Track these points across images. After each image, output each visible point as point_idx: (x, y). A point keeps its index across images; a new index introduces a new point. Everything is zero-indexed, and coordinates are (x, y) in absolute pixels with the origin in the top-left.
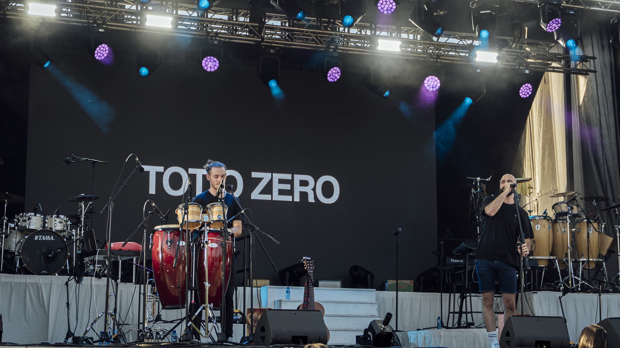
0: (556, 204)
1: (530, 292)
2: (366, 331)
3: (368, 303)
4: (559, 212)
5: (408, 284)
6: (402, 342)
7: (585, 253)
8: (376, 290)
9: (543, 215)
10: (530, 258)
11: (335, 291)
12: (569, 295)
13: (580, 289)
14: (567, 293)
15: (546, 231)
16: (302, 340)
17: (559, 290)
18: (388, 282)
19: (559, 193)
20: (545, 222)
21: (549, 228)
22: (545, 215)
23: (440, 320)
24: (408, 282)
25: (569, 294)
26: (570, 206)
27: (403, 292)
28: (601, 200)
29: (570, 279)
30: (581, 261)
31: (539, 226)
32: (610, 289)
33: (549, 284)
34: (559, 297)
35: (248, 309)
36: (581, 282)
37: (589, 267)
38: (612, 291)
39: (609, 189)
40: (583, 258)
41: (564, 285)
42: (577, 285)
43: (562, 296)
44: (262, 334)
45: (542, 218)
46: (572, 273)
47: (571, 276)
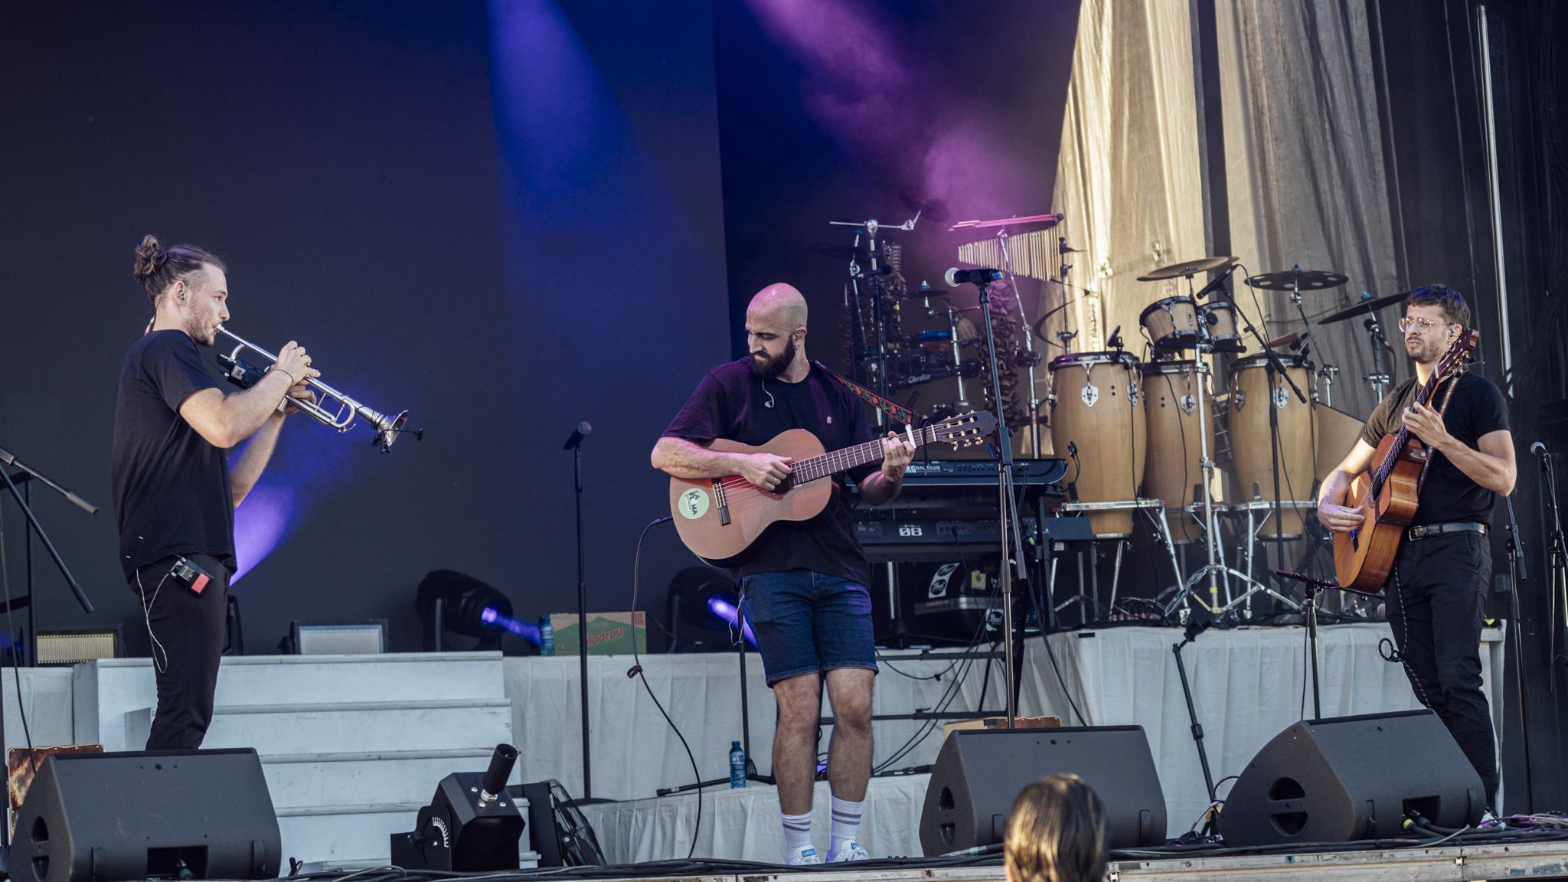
0: (1155, 307)
1: (1069, 634)
2: (425, 815)
3: (474, 706)
4: (1166, 336)
5: (624, 625)
6: (606, 842)
7: (1265, 480)
8: (505, 655)
9: (1109, 349)
10: (1068, 509)
11: (353, 665)
12: (1210, 638)
13: (1248, 614)
14: (1201, 630)
15: (1120, 411)
16: (185, 862)
17: (1173, 621)
18: (551, 622)
19: (1178, 262)
20: (1115, 376)
21: (1131, 395)
22: (1114, 349)
23: (738, 753)
24: (624, 617)
25: (1210, 633)
26: (1205, 311)
27: (606, 657)
28: (1320, 284)
29: (1213, 579)
30: (1251, 510)
31: (1095, 390)
32: (1360, 608)
33: (1139, 599)
34: (1175, 646)
35: (11, 753)
36: (1252, 588)
37: (1279, 532)
38: (1365, 615)
39: (1349, 239)
40: (1259, 500)
41: (1192, 602)
42: (1238, 600)
43: (1184, 643)
44: (39, 848)
45: (1104, 359)
46: (1221, 554)
47: (1215, 569)
